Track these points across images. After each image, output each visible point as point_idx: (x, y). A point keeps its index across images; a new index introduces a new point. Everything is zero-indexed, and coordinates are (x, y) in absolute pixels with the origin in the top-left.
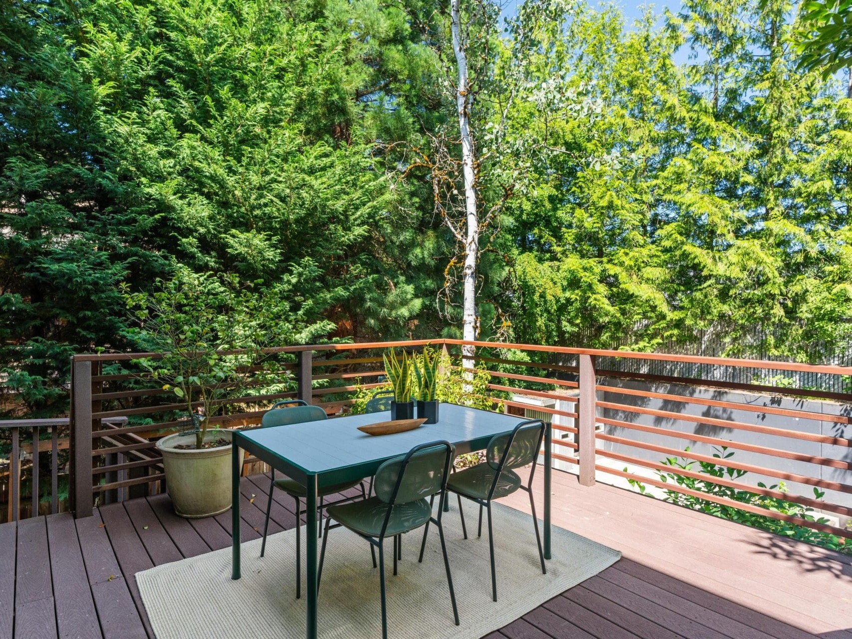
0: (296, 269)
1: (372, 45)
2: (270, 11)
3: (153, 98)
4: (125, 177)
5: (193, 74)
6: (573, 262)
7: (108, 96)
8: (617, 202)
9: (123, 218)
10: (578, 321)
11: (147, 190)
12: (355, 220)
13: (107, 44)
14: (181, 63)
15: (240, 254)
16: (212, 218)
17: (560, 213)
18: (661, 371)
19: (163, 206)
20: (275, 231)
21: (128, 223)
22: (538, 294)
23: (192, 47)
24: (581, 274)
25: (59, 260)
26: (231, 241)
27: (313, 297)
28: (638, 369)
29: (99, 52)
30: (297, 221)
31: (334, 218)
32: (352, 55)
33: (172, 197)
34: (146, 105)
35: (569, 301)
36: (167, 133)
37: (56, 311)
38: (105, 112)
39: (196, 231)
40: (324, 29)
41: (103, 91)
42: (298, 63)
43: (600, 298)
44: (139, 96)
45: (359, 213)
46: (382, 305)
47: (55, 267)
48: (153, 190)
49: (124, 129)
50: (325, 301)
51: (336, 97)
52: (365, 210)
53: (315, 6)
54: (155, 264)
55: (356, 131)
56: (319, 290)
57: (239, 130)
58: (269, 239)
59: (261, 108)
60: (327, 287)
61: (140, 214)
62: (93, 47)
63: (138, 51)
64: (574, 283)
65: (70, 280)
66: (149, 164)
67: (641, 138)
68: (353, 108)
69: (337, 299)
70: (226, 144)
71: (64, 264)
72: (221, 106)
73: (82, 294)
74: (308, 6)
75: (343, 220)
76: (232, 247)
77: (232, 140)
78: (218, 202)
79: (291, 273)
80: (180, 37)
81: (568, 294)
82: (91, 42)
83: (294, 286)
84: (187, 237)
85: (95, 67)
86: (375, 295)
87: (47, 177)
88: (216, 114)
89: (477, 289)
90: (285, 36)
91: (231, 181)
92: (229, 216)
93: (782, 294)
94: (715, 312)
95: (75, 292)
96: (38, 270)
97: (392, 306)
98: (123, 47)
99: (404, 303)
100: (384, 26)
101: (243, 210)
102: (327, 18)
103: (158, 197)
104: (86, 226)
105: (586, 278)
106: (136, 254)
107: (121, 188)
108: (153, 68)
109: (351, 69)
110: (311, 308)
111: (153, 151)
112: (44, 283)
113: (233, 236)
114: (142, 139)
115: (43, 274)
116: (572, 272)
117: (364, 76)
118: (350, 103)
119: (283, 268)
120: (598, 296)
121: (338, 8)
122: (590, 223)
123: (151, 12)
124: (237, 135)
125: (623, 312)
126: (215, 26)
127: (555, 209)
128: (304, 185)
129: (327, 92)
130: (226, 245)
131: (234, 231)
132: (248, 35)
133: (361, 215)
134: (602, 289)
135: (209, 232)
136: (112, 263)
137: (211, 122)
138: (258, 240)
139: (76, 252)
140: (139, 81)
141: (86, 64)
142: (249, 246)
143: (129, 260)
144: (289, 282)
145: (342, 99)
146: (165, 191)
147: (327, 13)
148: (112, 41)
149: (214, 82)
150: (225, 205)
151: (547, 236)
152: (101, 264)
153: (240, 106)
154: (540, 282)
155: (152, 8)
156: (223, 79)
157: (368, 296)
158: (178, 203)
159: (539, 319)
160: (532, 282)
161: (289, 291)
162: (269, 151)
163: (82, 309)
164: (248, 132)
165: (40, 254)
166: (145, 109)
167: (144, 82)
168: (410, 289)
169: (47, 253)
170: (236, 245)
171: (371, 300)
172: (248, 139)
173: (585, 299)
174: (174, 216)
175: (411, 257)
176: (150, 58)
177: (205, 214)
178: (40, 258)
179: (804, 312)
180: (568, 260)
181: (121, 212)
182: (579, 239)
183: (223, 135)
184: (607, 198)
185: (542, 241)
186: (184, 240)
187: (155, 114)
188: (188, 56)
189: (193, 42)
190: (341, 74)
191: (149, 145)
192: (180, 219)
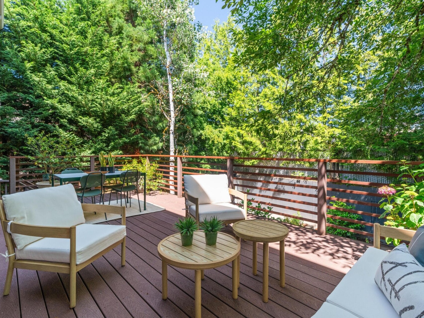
0: (107, 131)
1: (141, 45)
2: (97, 34)
3: (48, 67)
4: (39, 97)
5: (66, 57)
6: (227, 129)
7: (31, 67)
8: (243, 105)
9: (37, 112)
10: (229, 152)
11: (46, 102)
12: (133, 112)
13: (31, 48)
14: (62, 53)
15: (84, 125)
16: (73, 112)
17: (224, 110)
18: (263, 172)
19: (53, 107)
20: (98, 116)
21: (39, 114)
22: (211, 141)
23: (65, 48)
24: (230, 133)
25: (12, 128)
26: (80, 120)
27: (114, 141)
28: (255, 171)
29: (28, 50)
30: (107, 113)
31: (123, 111)
32: (134, 48)
33: (57, 104)
34: (46, 70)
35: (225, 144)
36: (55, 80)
37: (11, 146)
38: (31, 73)
39: (67, 116)
40: (122, 38)
41: (28, 65)
42: (110, 52)
43: (237, 143)
44: (45, 65)
45: (134, 110)
46: (146, 145)
47: (10, 130)
48: (49, 102)
49: (37, 79)
50: (119, 143)
51: (126, 65)
52: (136, 109)
53: (119, 29)
54: (50, 129)
55: (134, 79)
56: (116, 139)
57: (84, 79)
58: (95, 119)
59: (92, 71)
60: (120, 137)
61: (44, 111)
62: (25, 49)
63: (43, 50)
64: (227, 137)
65: (16, 135)
66: (48, 91)
67: (254, 81)
68: (134, 69)
69: (125, 143)
70: (79, 84)
71: (13, 129)
72: (76, 70)
73: (21, 140)
74: (117, 29)
75: (127, 113)
76: (81, 123)
77: (81, 82)
78: (76, 106)
79: (105, 132)
80: (60, 45)
81: (225, 141)
82: (24, 47)
83: (107, 137)
84: (63, 119)
85: (26, 56)
86: (143, 141)
87: (7, 97)
88: (75, 73)
89: (175, 138)
90: (106, 41)
91: (80, 97)
92: (81, 111)
93: (299, 141)
94: (277, 148)
95: (18, 139)
96: (4, 131)
97: (151, 145)
98: (37, 49)
99: (156, 144)
100: (146, 38)
101: (85, 109)
102: (123, 33)
103: (51, 104)
104: (23, 115)
105: (231, 135)
106: (43, 125)
107: (37, 101)
108: (50, 55)
109: (133, 53)
110: (114, 146)
111: (50, 87)
112: (6, 136)
113: (81, 119)
114: (44, 83)
115: (6, 133)
116: (227, 132)
117: (138, 56)
118: (133, 67)
119: (102, 131)
120: (236, 142)
121: (127, 30)
122: (234, 114)
123: (48, 36)
124: (83, 80)
125: (247, 148)
126: (74, 41)
127: (222, 108)
128: (108, 100)
129: (123, 63)
130: (79, 122)
131: (80, 117)
132: (88, 43)
133: (135, 111)
134: (237, 139)
135: (72, 117)
136: (33, 129)
137: (72, 76)
138: (91, 120)
139: (19, 124)
140: (44, 60)
141: (23, 54)
142: (87, 122)
143: (40, 128)
144: (105, 136)
145: (129, 66)
146: (55, 102)
147: (123, 32)
148: (33, 47)
149: (74, 61)
150: (78, 106)
151: (219, 118)
152: (28, 129)
153: (84, 70)
154: (213, 136)
155: (49, 34)
156: (78, 59)
157: (140, 142)
158: (59, 106)
159: (214, 151)
160: (209, 137)
161: (106, 139)
162: (95, 87)
163: (22, 146)
164: (88, 79)
165: (5, 125)
166: (46, 71)
167: (46, 61)
168: (157, 139)
169: (7, 125)
170: (82, 122)
171: (142, 143)
172: (88, 82)
173: (231, 143)
174: (58, 111)
175: (158, 126)
176: (49, 52)
177: (71, 110)
178: (4, 126)
179: (308, 148)
180: (225, 128)
181: (36, 110)
182: (231, 119)
183: (78, 81)
184: (239, 104)
185: (217, 120)
186: (62, 120)
187: (50, 73)
188: (64, 51)
189: (65, 46)
190: (129, 56)
191: (47, 85)
192: (60, 112)
